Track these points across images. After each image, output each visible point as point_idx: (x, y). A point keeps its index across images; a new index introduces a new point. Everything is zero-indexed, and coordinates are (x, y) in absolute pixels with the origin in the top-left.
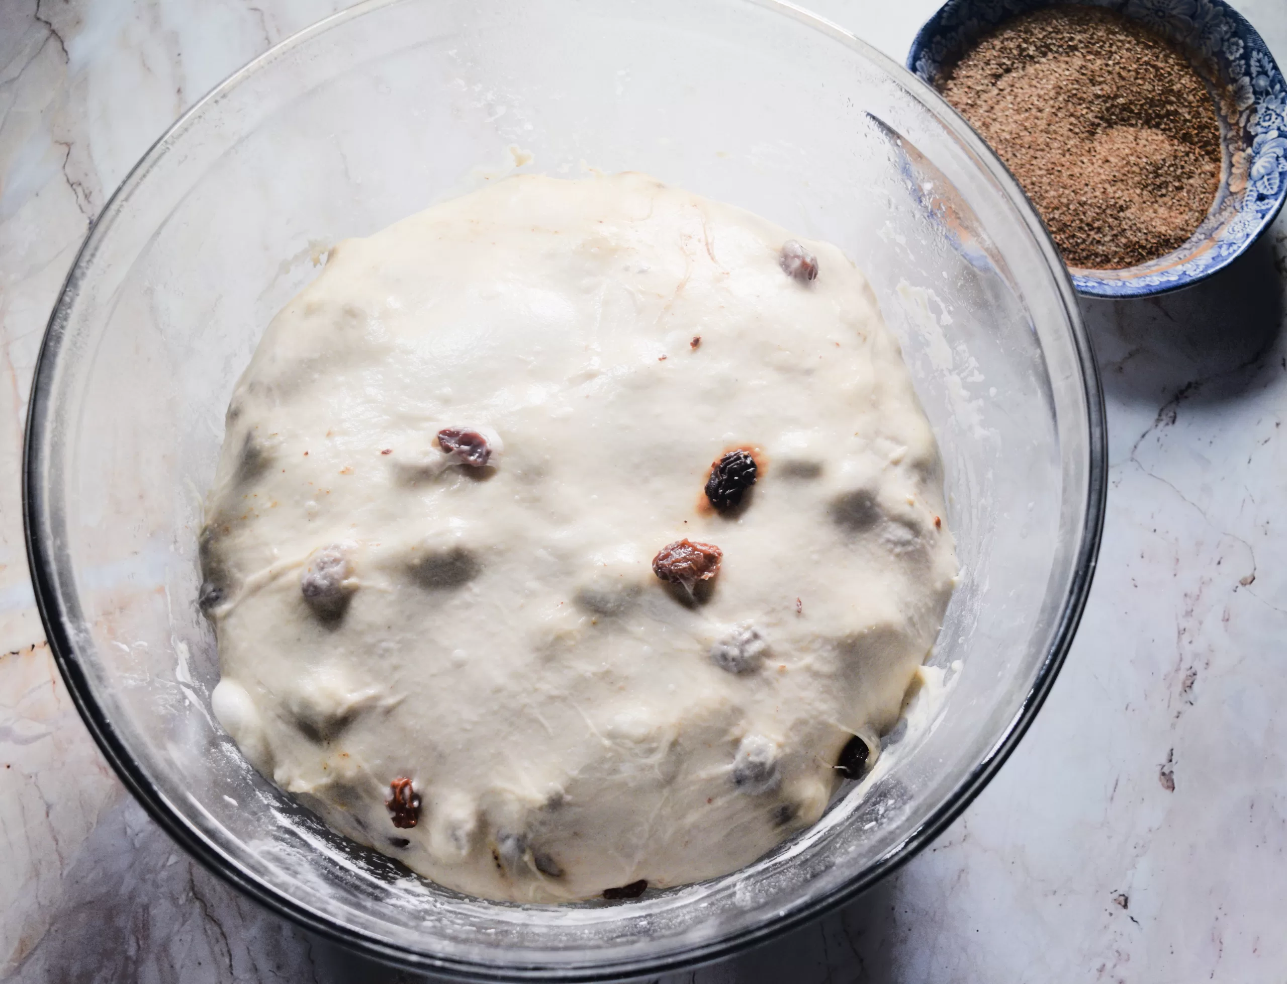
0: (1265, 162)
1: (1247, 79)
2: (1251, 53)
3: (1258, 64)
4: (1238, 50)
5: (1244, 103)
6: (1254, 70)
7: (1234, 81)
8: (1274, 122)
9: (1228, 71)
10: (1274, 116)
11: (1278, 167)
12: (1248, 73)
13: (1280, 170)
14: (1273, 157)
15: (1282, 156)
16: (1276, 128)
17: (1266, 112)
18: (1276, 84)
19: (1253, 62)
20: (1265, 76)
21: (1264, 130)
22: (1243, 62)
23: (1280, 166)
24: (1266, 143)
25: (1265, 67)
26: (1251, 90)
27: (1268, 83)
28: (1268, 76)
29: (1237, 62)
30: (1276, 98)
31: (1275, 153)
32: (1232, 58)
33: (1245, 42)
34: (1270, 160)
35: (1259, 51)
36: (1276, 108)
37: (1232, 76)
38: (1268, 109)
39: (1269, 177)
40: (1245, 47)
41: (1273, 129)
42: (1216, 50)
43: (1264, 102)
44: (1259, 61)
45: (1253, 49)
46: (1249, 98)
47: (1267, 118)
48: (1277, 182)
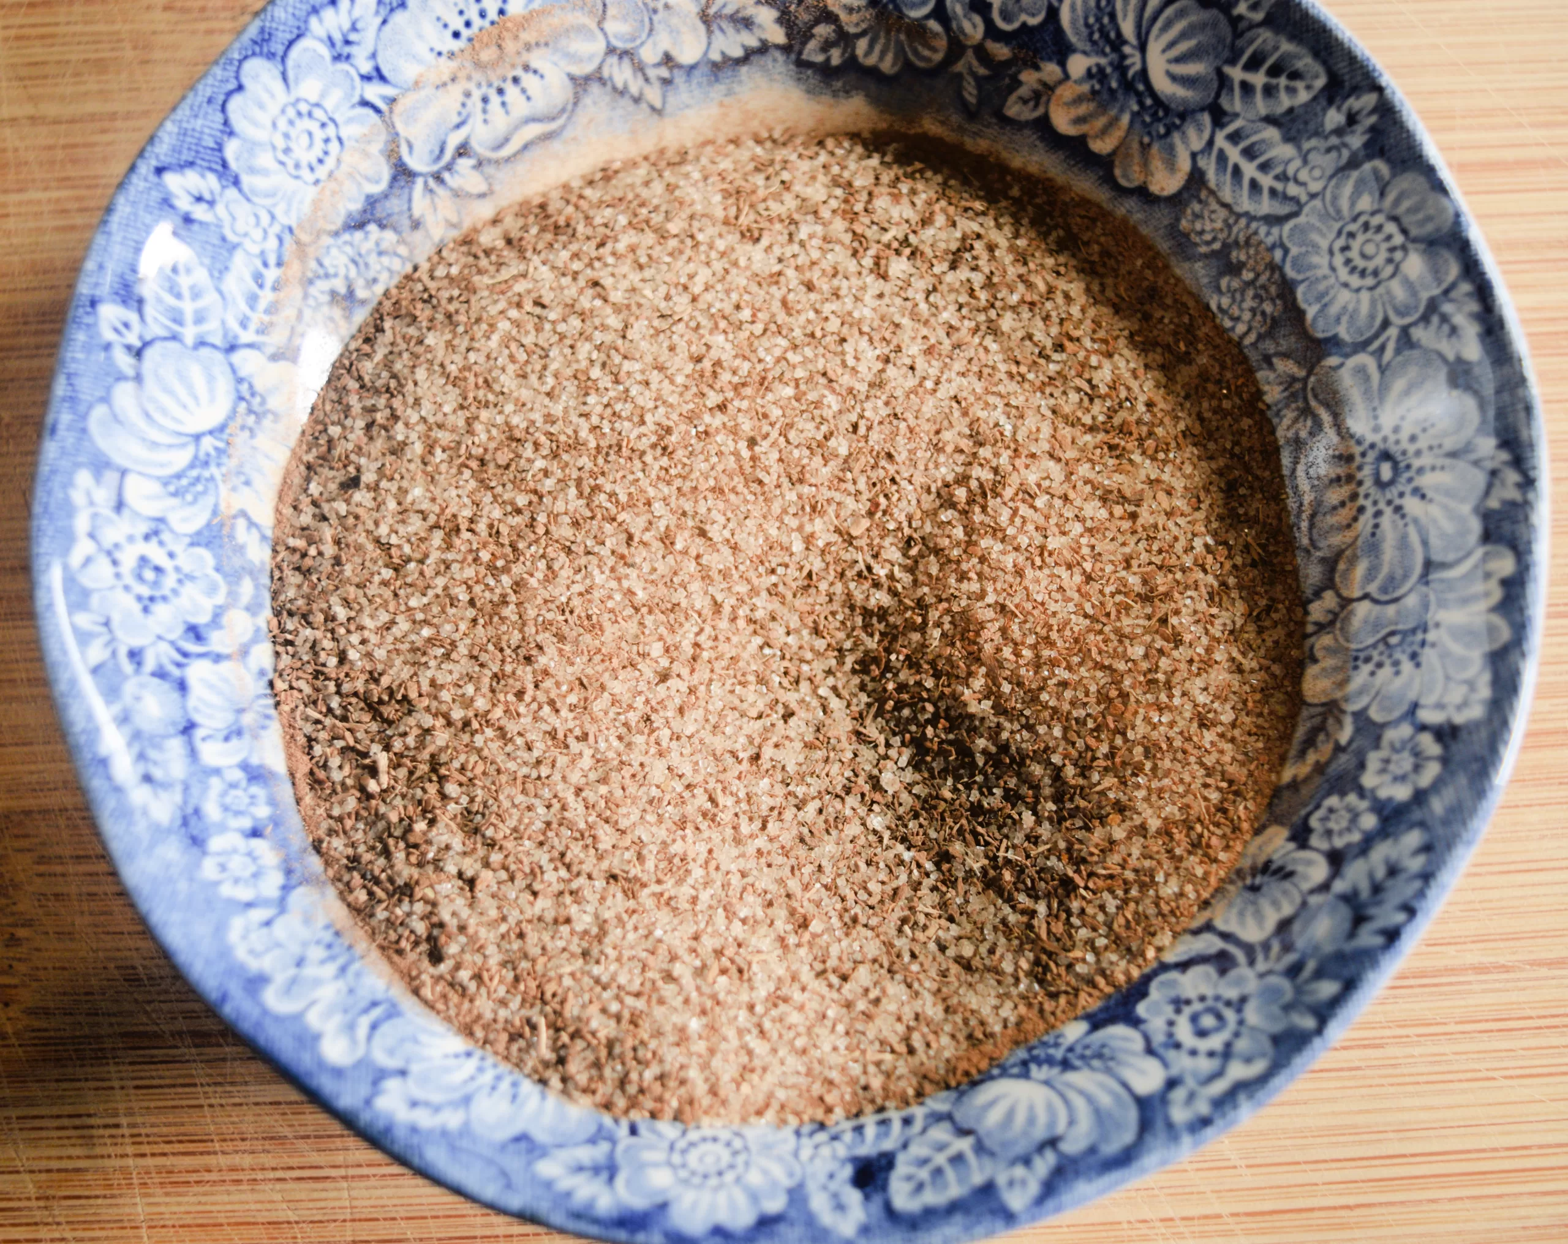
0: (1031, 1108)
1: (1319, 871)
2: (1412, 826)
3: (1380, 873)
4: (1401, 778)
5: (1241, 914)
6: (1356, 874)
7: (1301, 836)
8: (1193, 1053)
9: (1329, 794)
10: (1216, 1042)
11: (1013, 1162)
12: (1336, 859)
13: (1001, 1180)
14: (1052, 1123)
15: (1061, 1155)
16: (1174, 1071)
17: (1228, 1003)
18: (1334, 977)
19: (1381, 852)
20: (1347, 925)
21: (1159, 1038)
22: (1369, 821)
23: (1019, 1171)
24: (1108, 1071)
25: (1379, 903)
26: (1287, 910)
27: (1328, 948)
28: (1352, 934)
29: (1364, 805)
30: (1287, 1008)
31: (1071, 1122)
32: (1368, 780)
33: (1437, 785)
34: (1042, 1118)
35: (1427, 848)
36: (1253, 1029)
37: (1314, 822)
38: (1240, 1004)
39: (970, 1156)
40: (1420, 797)
41: (1165, 1064)
42: (1375, 715)
43: (1261, 976)
44: (1393, 871)
45: (1422, 824)
46: (1259, 916)
47: (1208, 1021)
48: (955, 1190)
